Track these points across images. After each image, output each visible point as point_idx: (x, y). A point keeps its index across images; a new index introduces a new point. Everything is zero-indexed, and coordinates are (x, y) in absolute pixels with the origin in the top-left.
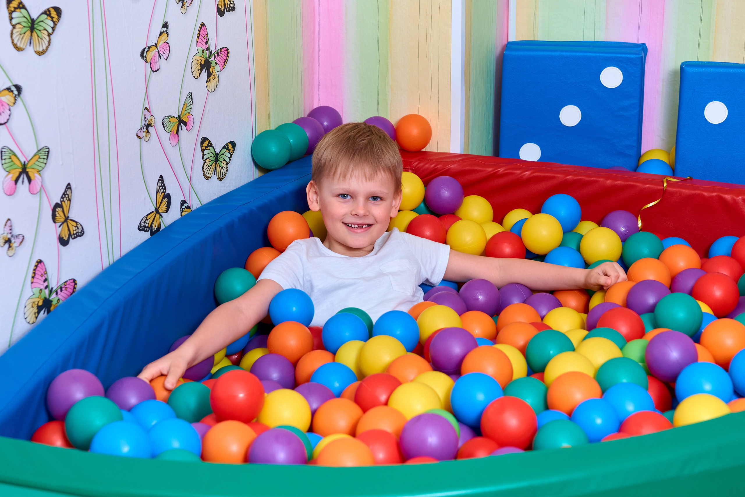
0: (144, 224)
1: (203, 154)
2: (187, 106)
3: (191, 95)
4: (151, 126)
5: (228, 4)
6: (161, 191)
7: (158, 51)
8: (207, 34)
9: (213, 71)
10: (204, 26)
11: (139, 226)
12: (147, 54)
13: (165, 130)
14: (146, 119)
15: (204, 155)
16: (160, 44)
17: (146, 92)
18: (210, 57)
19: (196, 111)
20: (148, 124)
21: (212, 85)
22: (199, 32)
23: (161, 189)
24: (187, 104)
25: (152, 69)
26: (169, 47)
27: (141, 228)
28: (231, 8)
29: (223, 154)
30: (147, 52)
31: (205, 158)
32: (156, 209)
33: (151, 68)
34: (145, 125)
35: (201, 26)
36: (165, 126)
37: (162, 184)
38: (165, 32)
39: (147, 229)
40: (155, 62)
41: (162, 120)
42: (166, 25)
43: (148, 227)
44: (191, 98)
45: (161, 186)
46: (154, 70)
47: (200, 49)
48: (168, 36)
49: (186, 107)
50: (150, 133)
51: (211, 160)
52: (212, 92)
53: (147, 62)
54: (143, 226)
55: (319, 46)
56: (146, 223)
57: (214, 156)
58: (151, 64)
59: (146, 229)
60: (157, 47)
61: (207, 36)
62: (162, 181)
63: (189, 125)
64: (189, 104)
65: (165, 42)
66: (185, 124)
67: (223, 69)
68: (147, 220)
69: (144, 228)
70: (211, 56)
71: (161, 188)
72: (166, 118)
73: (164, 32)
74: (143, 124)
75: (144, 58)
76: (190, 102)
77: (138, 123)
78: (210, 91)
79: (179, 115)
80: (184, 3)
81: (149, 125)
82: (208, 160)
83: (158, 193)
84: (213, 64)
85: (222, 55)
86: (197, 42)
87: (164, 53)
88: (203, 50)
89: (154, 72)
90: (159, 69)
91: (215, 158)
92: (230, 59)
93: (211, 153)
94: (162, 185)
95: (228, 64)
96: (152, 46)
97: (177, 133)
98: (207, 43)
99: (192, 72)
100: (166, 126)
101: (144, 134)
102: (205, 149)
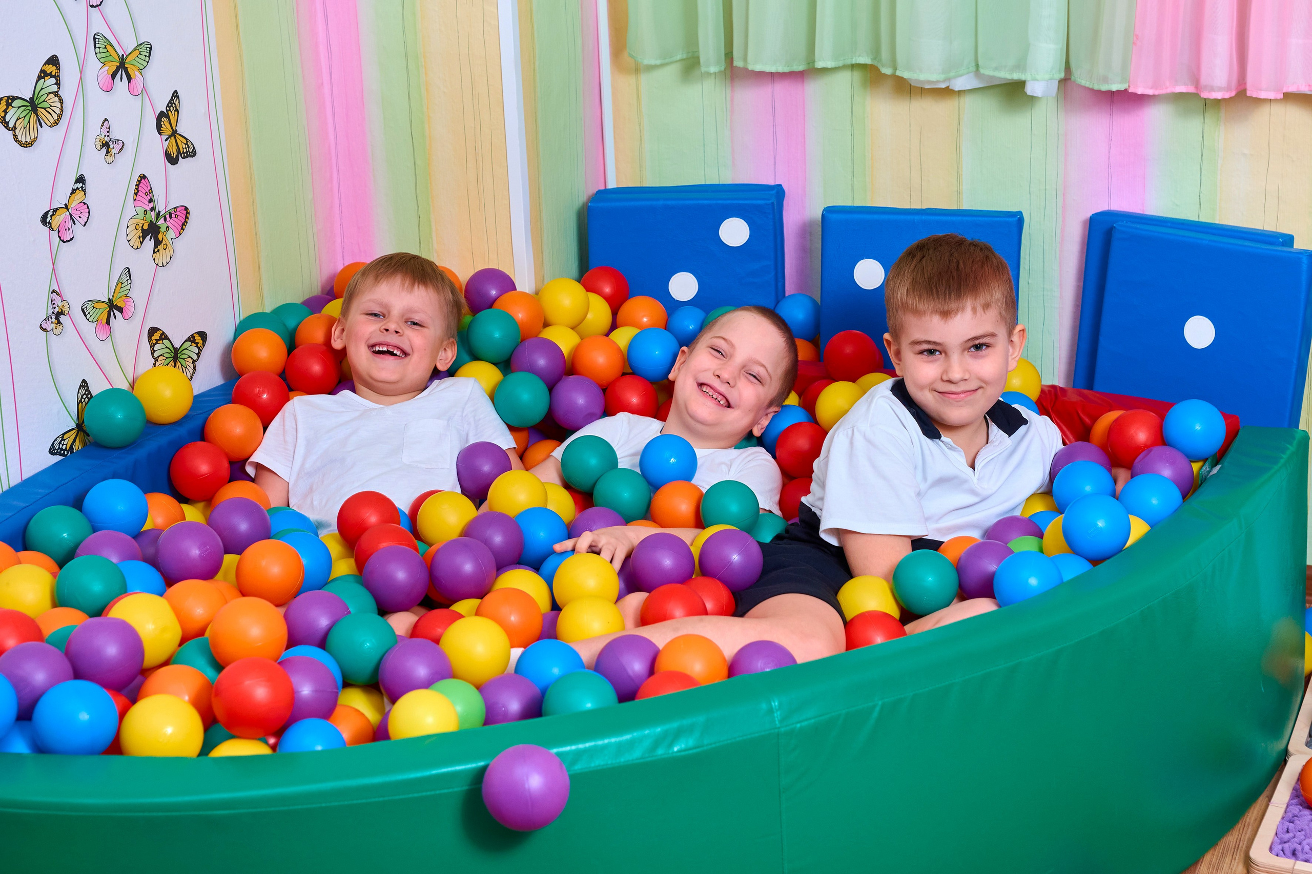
0: (59, 445)
1: (153, 349)
2: (123, 285)
3: (129, 271)
4: (64, 315)
5: (183, 148)
6: (84, 401)
7: (71, 215)
8: (151, 189)
9: (163, 239)
10: (144, 179)
11: (50, 449)
12: (51, 219)
13: (88, 320)
14: (54, 306)
15: (154, 351)
16: (73, 205)
17: (54, 269)
18: (157, 219)
19: (138, 293)
20: (58, 312)
21: (163, 256)
22: (137, 187)
23: (85, 399)
24: (122, 284)
25: (62, 239)
26: (88, 208)
27: (52, 452)
28: (190, 153)
29: (186, 349)
30: (51, 216)
31: (156, 355)
32: (77, 425)
33: (59, 237)
34: (53, 313)
35: (140, 179)
36: (87, 313)
37: (86, 391)
38: (80, 189)
39: (64, 452)
40: (66, 229)
41: (82, 307)
42: (81, 180)
43: (67, 450)
44: (128, 275)
45: (85, 394)
46: (65, 240)
47: (140, 210)
48: (85, 194)
49: (121, 288)
50: (62, 324)
51: (167, 358)
52: (163, 266)
53: (52, 230)
54: (57, 448)
55: (340, 198)
56: (63, 445)
57: (172, 352)
58: (59, 232)
59: (62, 452)
60: (68, 210)
61: (150, 191)
62: (86, 388)
63: (127, 311)
64: (126, 283)
65: (81, 202)
66: (121, 310)
67: (180, 234)
68: (64, 440)
69: (59, 450)
70: (159, 218)
71: (85, 396)
72: (89, 303)
73: (78, 188)
74: (50, 312)
75: (48, 224)
76: (127, 281)
77: (42, 310)
78: (160, 264)
79: (109, 299)
80: (109, 150)
81: (59, 314)
82: (161, 358)
83: (80, 404)
84: (163, 229)
85: (176, 216)
86: (135, 200)
87: (80, 217)
88: (146, 211)
89: (64, 242)
90: (73, 238)
91: (173, 354)
92: (190, 221)
93: (167, 347)
94: (87, 393)
95: (188, 228)
96: (60, 208)
97: (108, 322)
98: (151, 201)
99: (129, 241)
100: (89, 313)
101: (53, 326)
102: (157, 343)
